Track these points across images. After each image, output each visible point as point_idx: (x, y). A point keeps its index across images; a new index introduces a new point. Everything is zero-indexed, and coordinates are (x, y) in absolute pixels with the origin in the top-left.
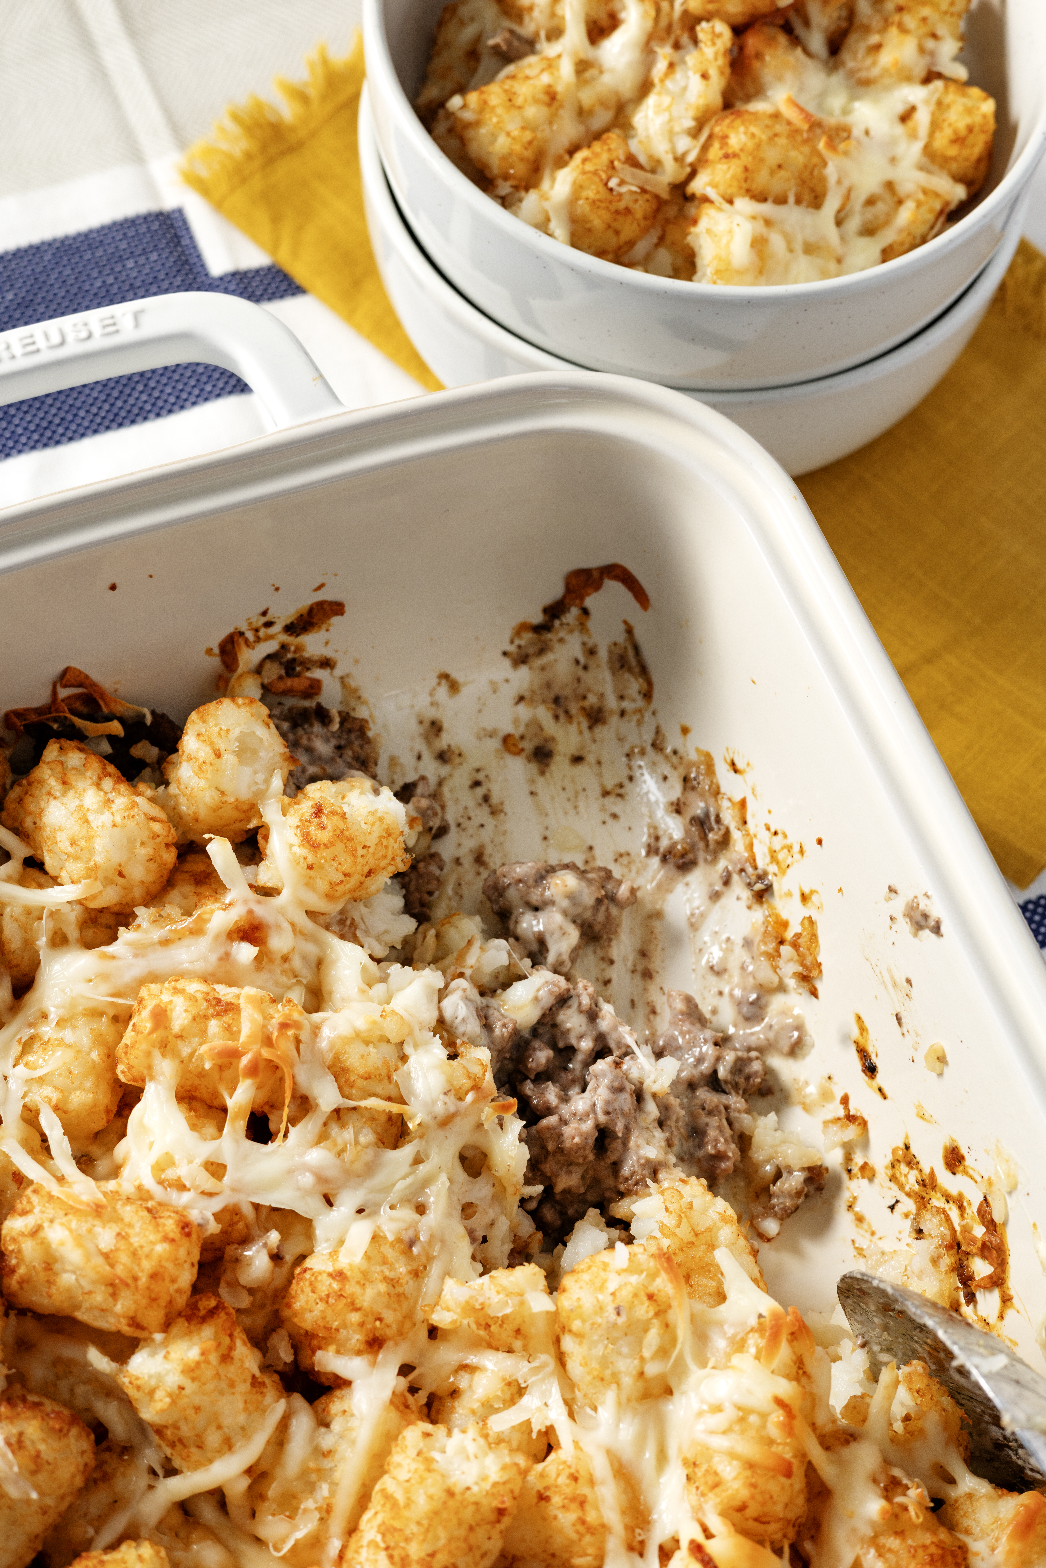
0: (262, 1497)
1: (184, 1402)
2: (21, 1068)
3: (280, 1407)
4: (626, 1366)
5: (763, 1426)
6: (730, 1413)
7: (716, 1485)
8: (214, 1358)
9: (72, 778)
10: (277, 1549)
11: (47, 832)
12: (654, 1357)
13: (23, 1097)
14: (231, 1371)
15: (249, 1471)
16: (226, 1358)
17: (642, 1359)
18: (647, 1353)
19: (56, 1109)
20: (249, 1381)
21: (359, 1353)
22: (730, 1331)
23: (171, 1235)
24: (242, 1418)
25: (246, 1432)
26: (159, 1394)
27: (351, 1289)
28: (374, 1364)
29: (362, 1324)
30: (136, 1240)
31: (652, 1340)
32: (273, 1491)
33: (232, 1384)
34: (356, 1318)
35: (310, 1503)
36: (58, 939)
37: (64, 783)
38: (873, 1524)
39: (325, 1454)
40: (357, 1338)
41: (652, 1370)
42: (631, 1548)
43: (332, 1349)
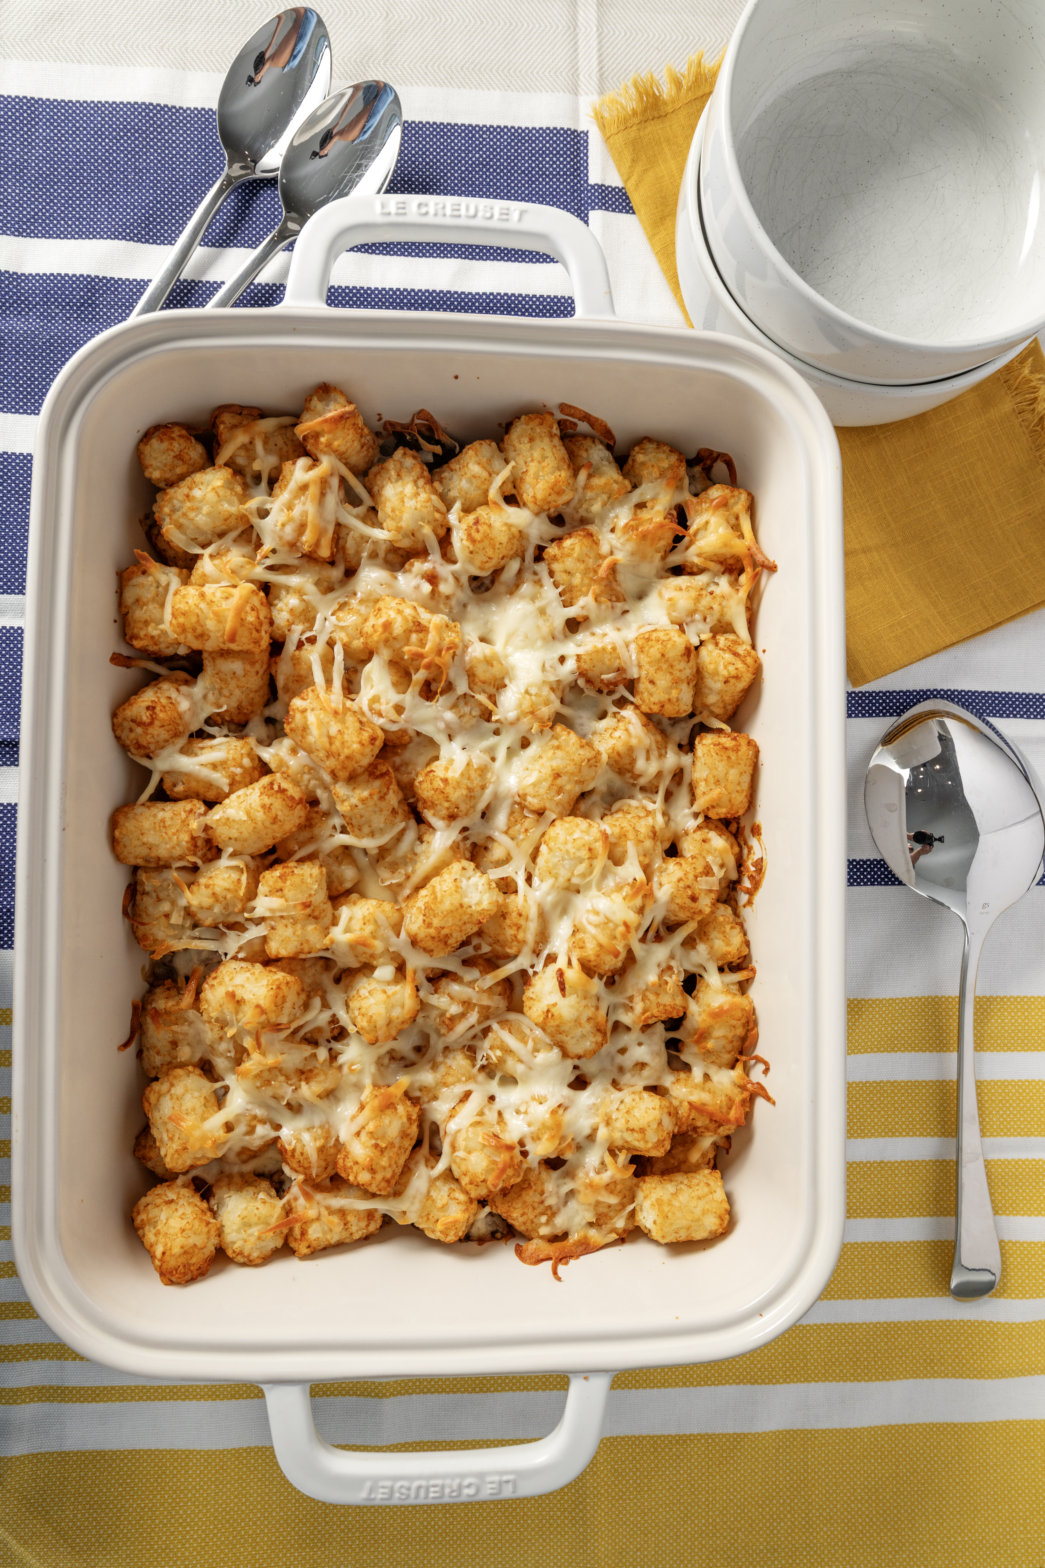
0: (383, 858)
1: (356, 810)
2: (334, 618)
3: (403, 825)
4: (564, 874)
5: (614, 930)
6: (601, 919)
7: (582, 948)
8: (376, 797)
9: (403, 474)
10: (383, 882)
11: (383, 499)
12: (578, 876)
13: (331, 633)
15: (380, 847)
16: (382, 798)
17: (573, 873)
18: (576, 873)
19: (344, 645)
20: (391, 810)
21: (443, 819)
22: (618, 880)
23: (364, 741)
24: (382, 825)
25: (382, 831)
26: (346, 804)
27: (449, 790)
28: (448, 826)
29: (448, 809)
30: (346, 737)
31: (582, 868)
32: (389, 859)
33: (381, 811)
34: (446, 804)
35: (403, 871)
36: (373, 556)
37: (398, 475)
38: (647, 985)
39: (416, 854)
40: (444, 812)
41: (575, 881)
42: (534, 952)
43: (432, 812)
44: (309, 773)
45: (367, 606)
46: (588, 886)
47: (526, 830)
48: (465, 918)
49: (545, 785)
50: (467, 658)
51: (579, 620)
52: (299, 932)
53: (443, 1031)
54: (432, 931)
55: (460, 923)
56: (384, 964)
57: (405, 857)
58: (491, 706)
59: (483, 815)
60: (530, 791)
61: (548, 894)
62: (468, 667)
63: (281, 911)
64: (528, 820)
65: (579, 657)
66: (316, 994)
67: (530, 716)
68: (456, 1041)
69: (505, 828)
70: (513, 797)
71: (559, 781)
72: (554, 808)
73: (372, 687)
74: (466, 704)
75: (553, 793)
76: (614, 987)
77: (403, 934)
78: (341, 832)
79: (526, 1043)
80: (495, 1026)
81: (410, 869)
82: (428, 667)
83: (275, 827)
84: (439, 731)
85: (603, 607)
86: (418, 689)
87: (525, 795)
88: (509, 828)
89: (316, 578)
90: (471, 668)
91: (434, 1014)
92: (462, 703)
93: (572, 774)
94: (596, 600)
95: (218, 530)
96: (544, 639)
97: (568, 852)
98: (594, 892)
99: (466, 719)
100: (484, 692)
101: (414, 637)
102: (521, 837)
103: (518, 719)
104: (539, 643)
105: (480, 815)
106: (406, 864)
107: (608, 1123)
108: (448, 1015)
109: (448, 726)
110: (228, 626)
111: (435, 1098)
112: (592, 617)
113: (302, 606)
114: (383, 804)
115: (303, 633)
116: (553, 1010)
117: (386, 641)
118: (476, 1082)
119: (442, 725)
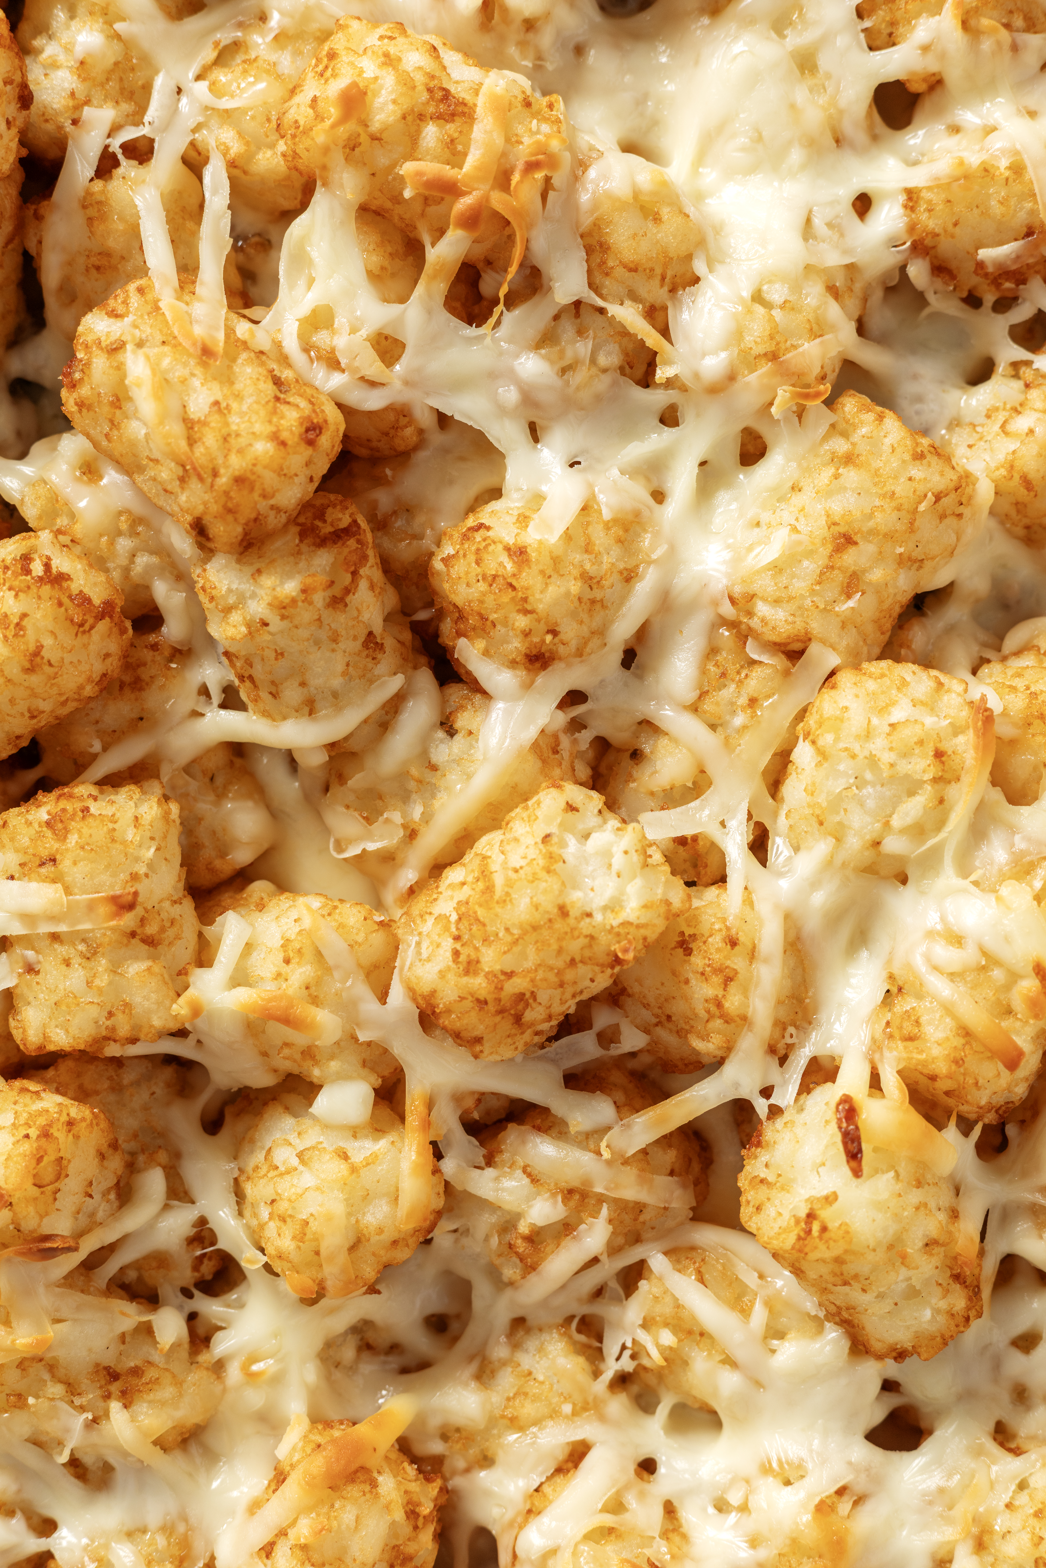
0: (342, 779)
1: (264, 637)
2: (203, 85)
3: (396, 683)
4: (860, 826)
5: (1008, 987)
6: (968, 955)
7: (910, 1039)
8: (319, 598)
10: (340, 849)
12: (903, 831)
13: (194, 131)
14: (340, 620)
15: (332, 746)
16: (338, 602)
17: (887, 824)
18: (896, 822)
19: (232, 165)
20: (362, 638)
21: (513, 664)
22: (1020, 844)
23: (285, 435)
24: (337, 682)
25: (336, 699)
26: (236, 617)
27: (529, 579)
28: (528, 686)
29: (527, 634)
30: (235, 421)
31: (913, 808)
32: (357, 781)
33: (335, 639)
34: (522, 622)
35: (396, 817)
39: (434, 768)
40: (516, 646)
41: (893, 845)
42: (772, 1050)
43: (481, 644)
44: (133, 533)
45: (298, 53)
46: (930, 862)
47: (753, 702)
48: (575, 947)
49: (810, 567)
50: (585, 198)
51: (916, 87)
52: (102, 981)
53: (510, 1272)
54: (479, 984)
55: (559, 964)
56: (342, 1077)
57: (402, 776)
58: (652, 338)
59: (629, 658)
60: (765, 585)
61: (814, 884)
62: (586, 222)
63: (53, 918)
64: (757, 673)
65: (912, 197)
66: (152, 1161)
67: (766, 367)
68: (545, 1303)
69: (690, 696)
70: (716, 603)
71: (851, 558)
72: (834, 638)
73: (311, 282)
74: (581, 332)
75: (831, 591)
76: (1003, 1160)
77: (397, 994)
78: (223, 706)
79: (745, 1312)
80: (658, 1262)
81: (417, 812)
82: (471, 221)
83: (35, 680)
84: (502, 411)
85: (987, 45)
86: (441, 288)
87: (751, 597)
88: (703, 695)
90: (597, 226)
91: (485, 1223)
92: (568, 328)
93: (889, 536)
94: (965, 25)
96: (811, 144)
97: (872, 761)
98: (947, 878)
99: (579, 377)
100: (634, 296)
101: (431, 133)
102: (739, 720)
103: (731, 377)
104: (796, 156)
105: (617, 656)
106: (405, 798)
107: (981, 1544)
108: (523, 1228)
109: (528, 399)
111: (486, 1461)
112: (954, 76)
113: (113, 53)
115: (113, 129)
116: (826, 1214)
117: (352, 146)
118: (602, 1418)
119: (510, 395)
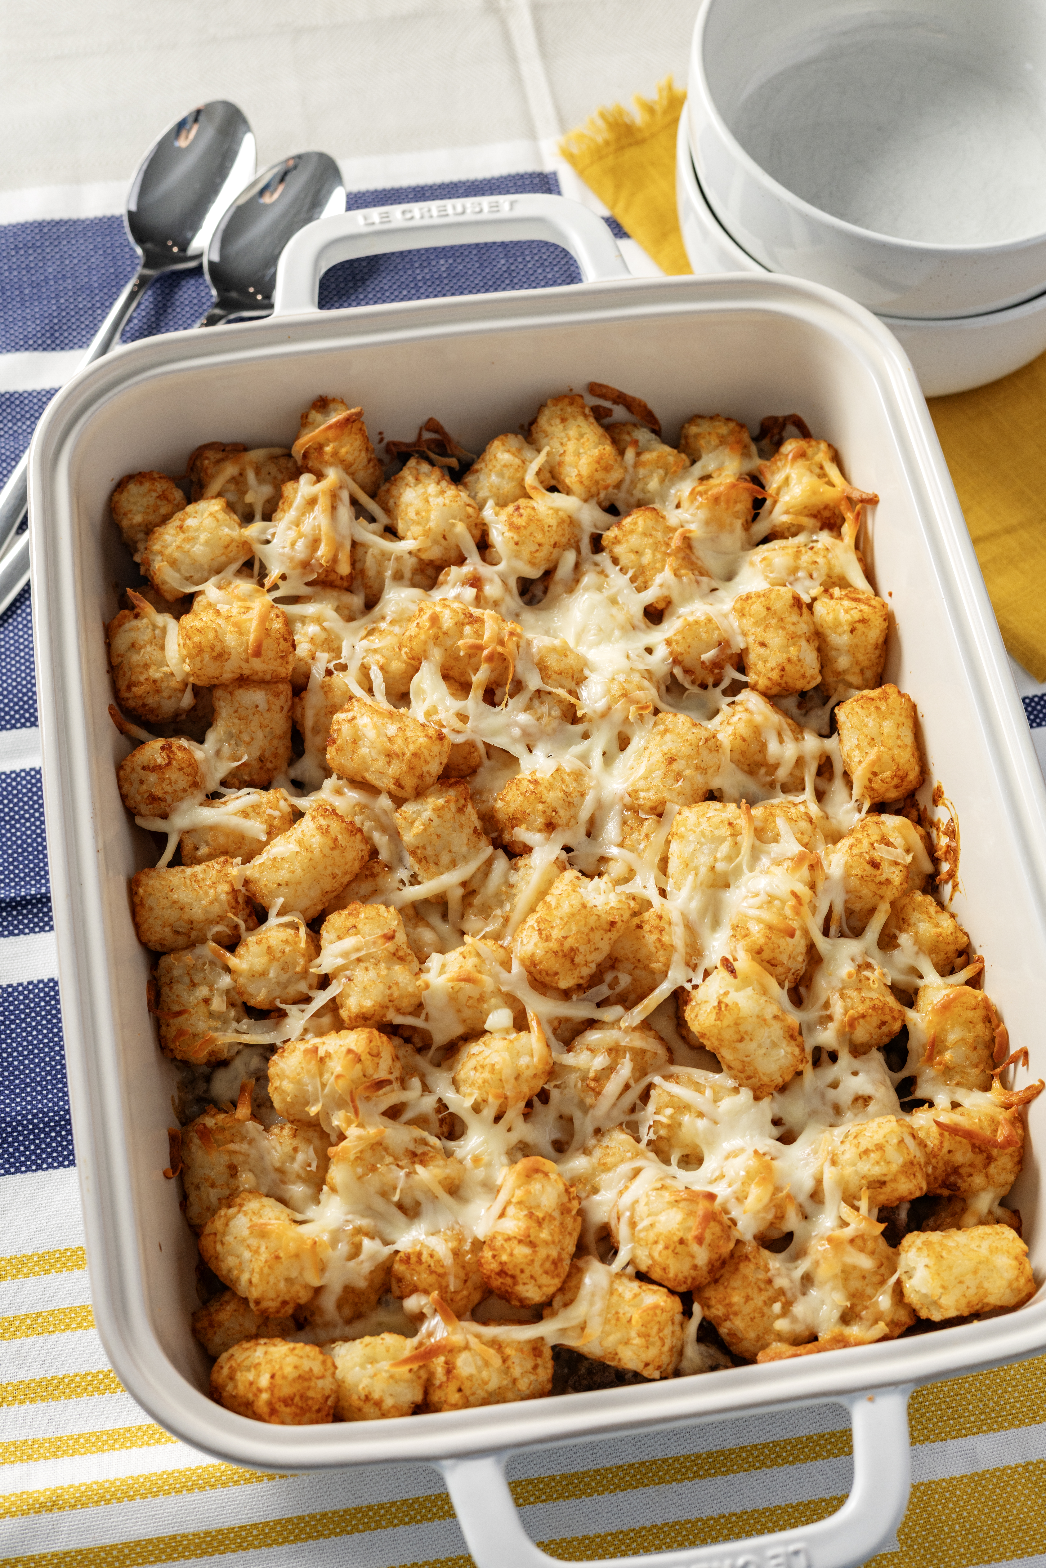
0: (470, 904)
1: (431, 829)
2: (363, 643)
3: (489, 850)
4: (704, 860)
5: (782, 906)
7: (747, 937)
8: (453, 807)
9: (422, 478)
12: (723, 859)
13: (363, 659)
15: (465, 882)
16: (461, 813)
17: (715, 859)
18: (719, 856)
19: (380, 668)
21: (540, 831)
22: (774, 857)
23: (431, 734)
25: (465, 859)
26: (417, 823)
27: (541, 789)
28: (548, 839)
29: (544, 812)
30: (409, 733)
31: (725, 848)
32: (477, 900)
33: (462, 826)
34: (541, 807)
35: (498, 912)
36: (398, 577)
37: (417, 479)
38: (843, 981)
39: (512, 886)
40: (540, 821)
41: (720, 870)
42: (688, 964)
43: (524, 826)
44: (361, 813)
46: (737, 872)
47: (647, 836)
48: (592, 920)
49: (659, 774)
50: (534, 650)
51: (660, 606)
52: (384, 972)
53: (589, 1100)
54: (553, 945)
55: (586, 930)
56: (497, 1007)
57: (498, 894)
58: (573, 700)
59: (589, 835)
60: (641, 784)
61: (691, 899)
62: (537, 658)
63: (358, 950)
64: (646, 823)
65: (668, 643)
67: (623, 700)
68: (608, 1115)
69: (619, 840)
70: (622, 798)
71: (675, 766)
72: (675, 799)
73: (424, 700)
74: (542, 703)
75: (670, 781)
77: (516, 967)
78: (411, 885)
79: (702, 1093)
80: (657, 1080)
81: (508, 907)
82: (490, 659)
83: (336, 853)
84: (515, 740)
85: (686, 582)
86: (481, 693)
87: (637, 791)
88: (625, 838)
89: (336, 605)
90: (541, 659)
91: (573, 1079)
92: (536, 703)
93: (689, 757)
94: (675, 575)
95: (215, 564)
96: (623, 628)
97: (703, 834)
98: (747, 874)
99: (545, 720)
100: (562, 687)
101: (468, 630)
102: (642, 846)
103: (609, 708)
104: (617, 633)
105: (583, 831)
106: (501, 904)
107: (834, 1163)
108: (592, 1074)
109: (524, 733)
110: (252, 638)
111: (595, 1190)
112: (675, 596)
113: (323, 635)
114: (463, 819)
115: (329, 662)
116: (726, 1000)
117: (436, 638)
118: (647, 1158)
119: (517, 732)
